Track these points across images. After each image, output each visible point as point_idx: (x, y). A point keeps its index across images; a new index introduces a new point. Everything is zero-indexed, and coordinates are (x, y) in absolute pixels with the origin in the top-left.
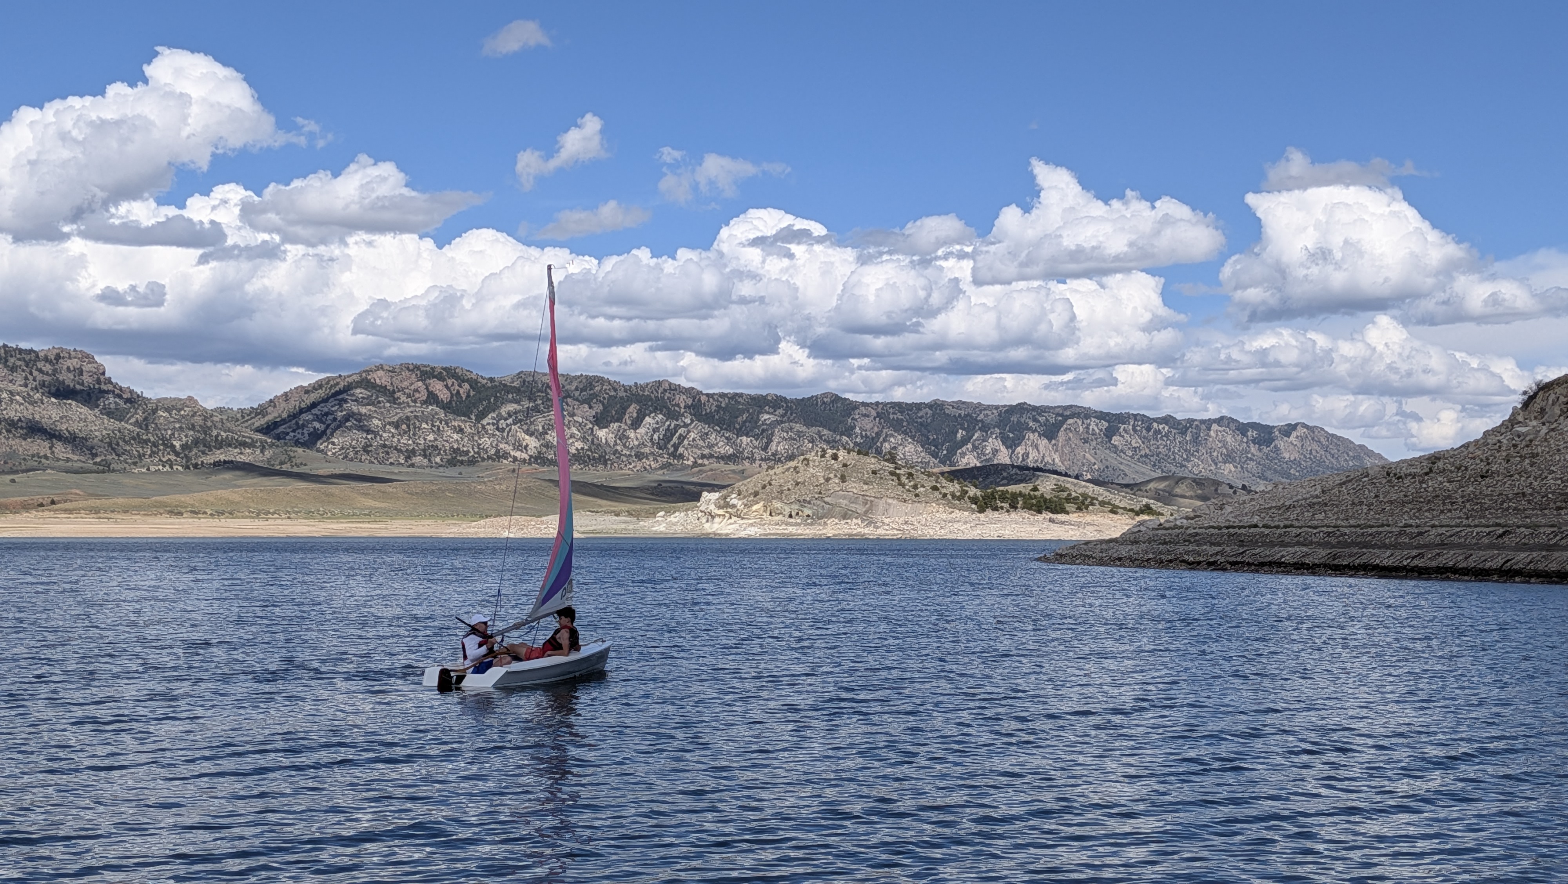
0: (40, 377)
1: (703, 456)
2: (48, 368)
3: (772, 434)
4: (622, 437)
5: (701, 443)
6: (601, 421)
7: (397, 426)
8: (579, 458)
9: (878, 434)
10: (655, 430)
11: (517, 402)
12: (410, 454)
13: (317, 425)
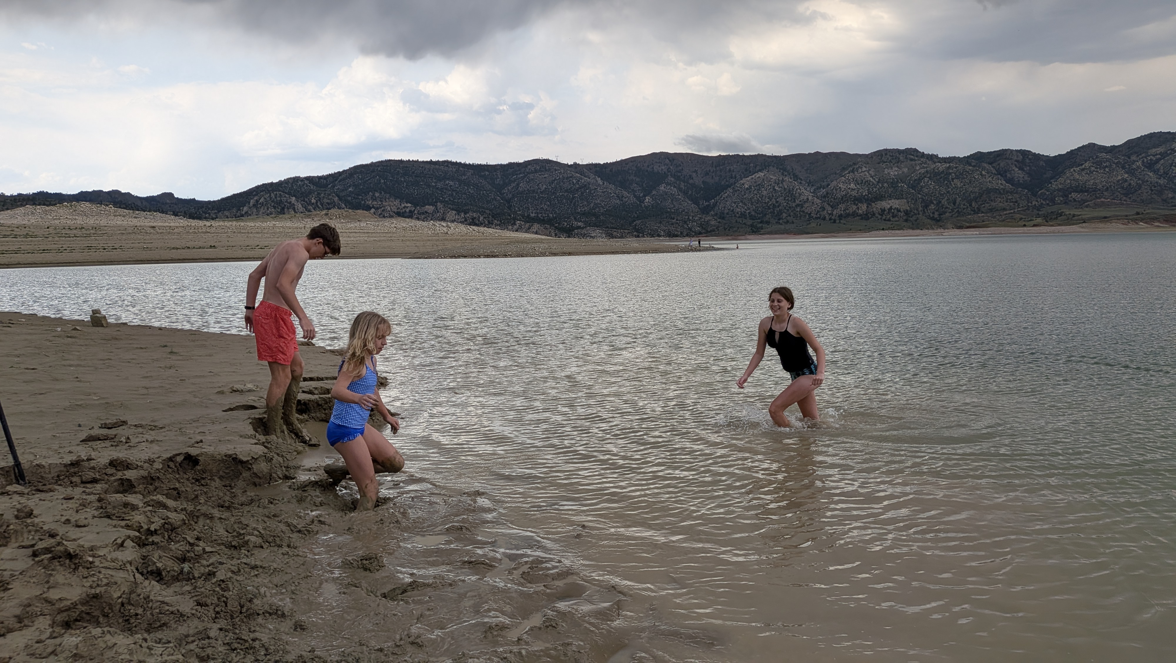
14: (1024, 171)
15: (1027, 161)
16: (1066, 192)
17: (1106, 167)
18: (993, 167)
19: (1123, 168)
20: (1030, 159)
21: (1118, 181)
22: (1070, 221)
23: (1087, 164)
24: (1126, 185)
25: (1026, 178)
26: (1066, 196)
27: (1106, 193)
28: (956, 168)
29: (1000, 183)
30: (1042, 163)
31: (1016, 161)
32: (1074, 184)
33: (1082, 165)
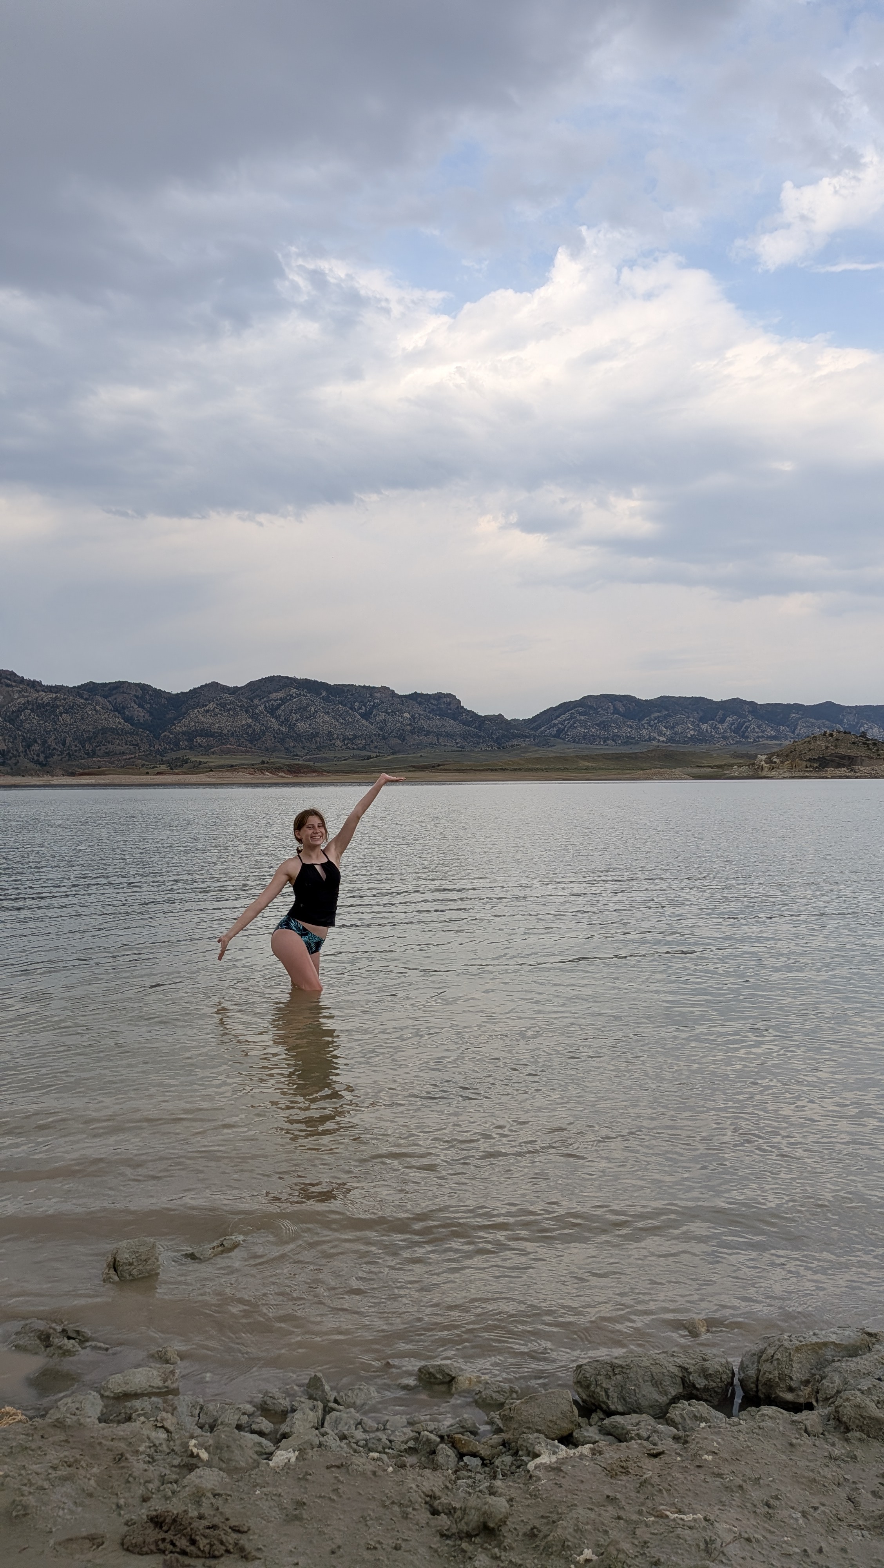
0: (432, 706)
1: (758, 737)
2: (435, 702)
3: (797, 724)
4: (715, 728)
5: (757, 730)
6: (703, 720)
7: (598, 725)
8: (692, 739)
9: (857, 723)
10: (733, 724)
11: (659, 712)
12: (606, 739)
13: (560, 726)
14: (144, 708)
15: (147, 697)
16: (191, 736)
17: (230, 709)
18: (109, 702)
19: (247, 712)
20: (151, 695)
21: (243, 726)
22: (197, 768)
23: (211, 706)
24: (250, 730)
25: (147, 717)
26: (190, 740)
27: (231, 739)
28: (65, 699)
29: (117, 722)
30: (163, 701)
31: (135, 696)
32: (199, 727)
33: (206, 706)
